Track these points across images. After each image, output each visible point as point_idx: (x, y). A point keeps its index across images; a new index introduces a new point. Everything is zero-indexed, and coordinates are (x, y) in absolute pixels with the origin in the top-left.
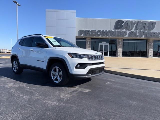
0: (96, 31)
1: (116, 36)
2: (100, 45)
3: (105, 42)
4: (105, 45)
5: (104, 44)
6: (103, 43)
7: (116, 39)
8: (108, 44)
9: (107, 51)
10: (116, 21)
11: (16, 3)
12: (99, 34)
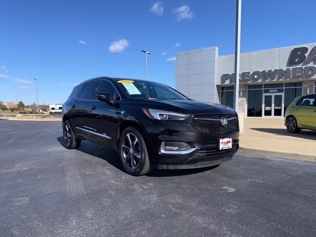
0: (251, 73)
1: (291, 77)
2: (265, 96)
3: (276, 91)
4: (275, 96)
5: (273, 95)
6: (271, 92)
7: (300, 84)
8: (283, 94)
9: (280, 108)
10: (291, 50)
11: (145, 52)
12: (256, 77)
